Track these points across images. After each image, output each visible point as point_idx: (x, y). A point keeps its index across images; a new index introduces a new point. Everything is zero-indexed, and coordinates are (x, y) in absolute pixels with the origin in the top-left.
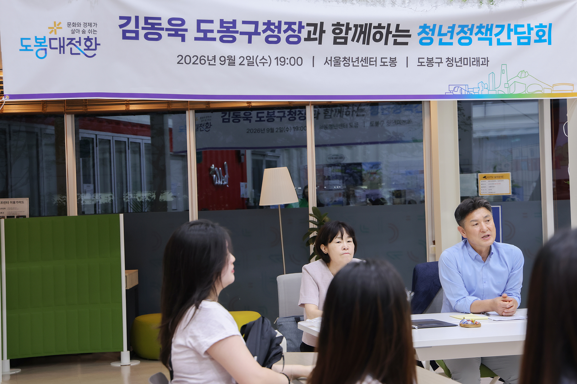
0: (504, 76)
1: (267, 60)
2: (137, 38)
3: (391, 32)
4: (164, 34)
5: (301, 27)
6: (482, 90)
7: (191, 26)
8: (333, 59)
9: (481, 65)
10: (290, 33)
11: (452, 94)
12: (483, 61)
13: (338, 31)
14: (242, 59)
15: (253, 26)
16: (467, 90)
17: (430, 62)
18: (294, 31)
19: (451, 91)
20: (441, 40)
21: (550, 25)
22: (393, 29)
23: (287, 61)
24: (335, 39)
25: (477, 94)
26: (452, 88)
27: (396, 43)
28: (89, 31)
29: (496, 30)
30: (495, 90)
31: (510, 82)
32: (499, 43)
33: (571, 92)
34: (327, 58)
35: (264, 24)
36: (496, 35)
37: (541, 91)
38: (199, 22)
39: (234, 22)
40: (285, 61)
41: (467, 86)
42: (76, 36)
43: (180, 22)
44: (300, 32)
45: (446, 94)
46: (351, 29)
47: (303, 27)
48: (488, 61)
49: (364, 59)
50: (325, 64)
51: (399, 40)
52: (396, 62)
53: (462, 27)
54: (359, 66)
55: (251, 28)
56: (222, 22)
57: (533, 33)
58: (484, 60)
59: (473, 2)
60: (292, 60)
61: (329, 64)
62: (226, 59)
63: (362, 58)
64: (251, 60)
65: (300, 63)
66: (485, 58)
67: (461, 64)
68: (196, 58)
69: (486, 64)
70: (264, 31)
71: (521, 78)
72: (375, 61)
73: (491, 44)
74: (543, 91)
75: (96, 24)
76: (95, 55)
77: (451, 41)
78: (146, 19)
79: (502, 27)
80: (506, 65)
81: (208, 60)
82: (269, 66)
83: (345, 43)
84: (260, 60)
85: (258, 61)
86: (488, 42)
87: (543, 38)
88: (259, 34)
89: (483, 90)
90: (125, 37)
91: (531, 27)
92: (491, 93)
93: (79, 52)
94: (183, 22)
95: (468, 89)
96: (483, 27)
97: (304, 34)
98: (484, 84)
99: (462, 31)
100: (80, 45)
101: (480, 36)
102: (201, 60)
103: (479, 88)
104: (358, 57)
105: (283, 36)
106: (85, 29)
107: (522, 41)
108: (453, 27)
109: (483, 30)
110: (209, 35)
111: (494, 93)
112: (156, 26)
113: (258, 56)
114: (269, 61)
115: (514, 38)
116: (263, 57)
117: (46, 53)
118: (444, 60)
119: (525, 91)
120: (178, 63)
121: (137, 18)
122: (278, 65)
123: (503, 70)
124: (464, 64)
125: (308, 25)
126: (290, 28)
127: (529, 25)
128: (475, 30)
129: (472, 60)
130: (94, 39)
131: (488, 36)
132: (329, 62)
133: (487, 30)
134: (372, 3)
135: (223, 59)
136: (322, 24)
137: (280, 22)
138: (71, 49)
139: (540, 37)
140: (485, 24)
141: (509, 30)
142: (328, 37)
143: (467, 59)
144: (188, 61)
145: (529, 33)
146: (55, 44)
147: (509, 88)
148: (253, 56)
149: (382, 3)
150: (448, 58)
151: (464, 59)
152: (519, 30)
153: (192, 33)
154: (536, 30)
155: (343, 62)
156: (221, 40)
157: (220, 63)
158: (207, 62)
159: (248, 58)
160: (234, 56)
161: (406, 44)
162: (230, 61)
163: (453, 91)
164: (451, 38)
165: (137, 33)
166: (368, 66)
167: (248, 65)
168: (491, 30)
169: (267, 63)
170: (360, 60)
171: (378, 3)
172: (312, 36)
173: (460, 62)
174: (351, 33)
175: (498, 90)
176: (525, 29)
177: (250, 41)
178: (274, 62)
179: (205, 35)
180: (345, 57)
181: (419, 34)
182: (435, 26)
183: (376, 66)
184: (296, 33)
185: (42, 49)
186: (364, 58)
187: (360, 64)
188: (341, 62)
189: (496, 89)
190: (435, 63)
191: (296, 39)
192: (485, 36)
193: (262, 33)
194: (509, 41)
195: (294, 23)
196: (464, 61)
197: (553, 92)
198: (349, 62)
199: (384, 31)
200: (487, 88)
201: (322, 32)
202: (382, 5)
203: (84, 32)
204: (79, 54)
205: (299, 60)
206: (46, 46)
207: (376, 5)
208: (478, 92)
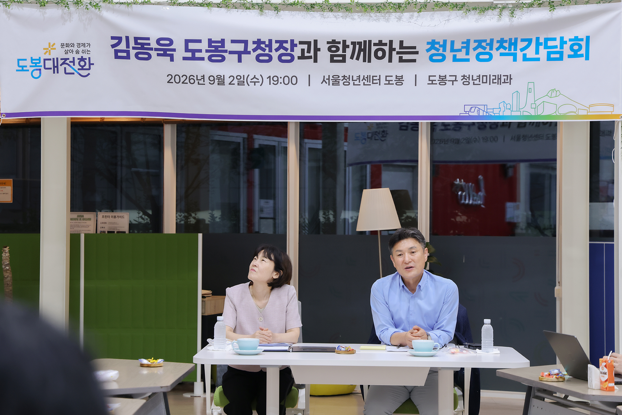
0: (531, 95)
1: (258, 79)
2: (128, 57)
3: (394, 49)
4: (153, 53)
5: (293, 45)
6: (503, 111)
7: (179, 45)
8: (331, 78)
9: (503, 83)
10: (282, 51)
11: (468, 115)
12: (505, 79)
13: (334, 49)
14: (232, 78)
15: (243, 45)
16: (486, 111)
17: (443, 80)
18: (286, 49)
19: (466, 112)
20: (454, 56)
21: (588, 38)
22: (396, 45)
23: (281, 80)
24: (332, 56)
25: (498, 115)
26: (468, 109)
27: (401, 60)
28: (83, 51)
29: (521, 45)
30: (519, 111)
31: (538, 103)
32: (525, 59)
33: (610, 113)
34: (324, 76)
35: (254, 43)
36: (522, 50)
37: (575, 112)
38: (187, 42)
39: (223, 41)
40: (278, 80)
41: (486, 106)
42: (70, 56)
43: (168, 42)
44: (292, 50)
45: (461, 115)
46: (348, 46)
47: (296, 45)
48: (511, 79)
49: (366, 78)
50: (322, 83)
51: (405, 57)
52: (403, 80)
53: (479, 42)
55: (240, 47)
56: (210, 41)
57: (567, 47)
59: (492, 14)
60: (286, 79)
61: (326, 83)
62: (215, 79)
63: (364, 76)
64: (242, 80)
65: (294, 82)
66: (507, 76)
67: (479, 82)
68: (185, 77)
69: (508, 82)
70: (254, 50)
71: (551, 97)
72: (378, 79)
73: (515, 60)
74: (577, 113)
75: (89, 45)
76: (89, 74)
77: (467, 57)
78: (136, 39)
79: (530, 41)
80: (534, 82)
81: (197, 80)
82: (261, 85)
83: (344, 61)
84: (251, 79)
85: (249, 80)
86: (512, 57)
87: (579, 53)
88: (249, 53)
89: (505, 111)
90: (117, 57)
91: (565, 40)
92: (514, 114)
93: (73, 71)
94: (171, 42)
95: (487, 109)
96: (506, 41)
97: (297, 52)
98: (507, 104)
99: (480, 46)
100: (74, 65)
101: (502, 50)
102: (190, 79)
103: (500, 108)
104: (359, 76)
105: (275, 55)
106: (79, 49)
107: (553, 56)
108: (468, 42)
109: (506, 45)
110: (197, 55)
111: (518, 114)
112: (145, 46)
113: (249, 75)
114: (260, 80)
115: (543, 52)
116: (255, 76)
117: (40, 73)
118: (459, 78)
119: (556, 112)
120: (168, 82)
121: (127, 38)
122: (270, 84)
123: (529, 88)
124: (483, 83)
125: (301, 43)
126: (281, 47)
127: (562, 38)
128: (496, 45)
129: (492, 78)
130: (88, 59)
131: (512, 51)
132: (327, 81)
133: (510, 44)
134: (375, 18)
135: (212, 78)
136: (316, 42)
137: (270, 41)
138: (65, 68)
139: (576, 51)
140: (507, 39)
141: (538, 44)
142: (324, 55)
143: (486, 76)
144: (177, 80)
145: (562, 47)
146: (49, 64)
147: (536, 109)
148: (244, 76)
149: (387, 18)
150: (464, 76)
151: (483, 76)
152: (550, 43)
153: (180, 52)
154: (570, 43)
155: (342, 80)
156: (210, 59)
157: (210, 83)
158: (196, 82)
159: (239, 77)
160: (224, 76)
162: (219, 80)
163: (469, 112)
164: (467, 53)
165: (128, 52)
166: (370, 85)
167: (238, 85)
168: (515, 44)
169: (259, 82)
170: (361, 78)
171: (382, 18)
173: (478, 80)
174: (349, 51)
175: (523, 111)
176: (557, 43)
177: (240, 60)
178: (266, 81)
179: (193, 55)
180: (344, 75)
181: (428, 50)
182: (445, 41)
183: (380, 85)
184: (289, 51)
185: (37, 70)
186: (366, 76)
188: (340, 81)
191: (288, 58)
192: (509, 51)
193: (252, 52)
194: (537, 56)
195: (286, 42)
196: (483, 79)
197: (589, 114)
198: (349, 80)
199: (387, 48)
200: (509, 109)
201: (317, 50)
202: (386, 20)
203: (77, 52)
204: (73, 74)
205: (294, 79)
206: (41, 66)
207: (379, 20)
208: (499, 113)
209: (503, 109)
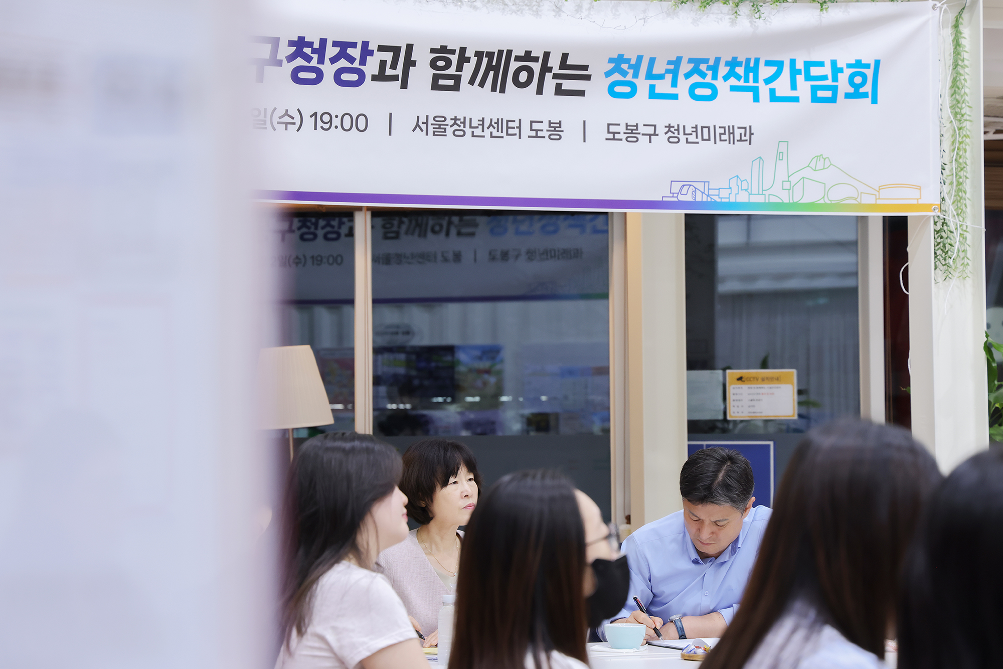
0: (782, 165)
1: (293, 118)
3: (550, 70)
5: (366, 52)
6: (736, 194)
8: (431, 121)
9: (738, 141)
11: (675, 199)
12: (741, 134)
13: (441, 63)
15: (268, 47)
16: (706, 192)
17: (632, 132)
18: (351, 60)
19: (673, 193)
20: (652, 88)
21: (877, 63)
22: (554, 62)
23: (336, 122)
24: (436, 78)
25: (727, 200)
26: (676, 187)
27: (559, 91)
29: (765, 72)
30: (762, 194)
31: (794, 179)
32: (774, 97)
33: (915, 202)
34: (418, 117)
35: (291, 43)
36: (768, 81)
37: (856, 199)
40: (331, 121)
41: (707, 184)
44: (363, 62)
45: (665, 199)
46: (468, 60)
47: (371, 53)
48: (751, 134)
49: (495, 123)
50: (414, 130)
51: (567, 85)
52: (562, 131)
53: (696, 62)
54: (484, 137)
55: (262, 51)
57: (843, 78)
58: (743, 131)
59: (719, 12)
60: (347, 119)
61: (422, 131)
63: (491, 120)
64: (262, 117)
65: (362, 126)
66: (745, 128)
67: (697, 138)
69: (746, 140)
70: (291, 58)
71: (815, 170)
72: (517, 127)
73: (756, 99)
74: (859, 200)
77: (673, 91)
79: (779, 65)
80: (788, 142)
82: (298, 130)
83: (456, 88)
84: (280, 118)
85: (276, 119)
86: (750, 95)
87: (862, 90)
88: (280, 63)
89: (738, 194)
91: (839, 66)
92: (755, 199)
95: (709, 189)
96: (739, 64)
97: (371, 67)
98: (742, 181)
99: (696, 70)
101: (733, 81)
103: (730, 188)
104: (483, 118)
105: (329, 69)
107: (821, 94)
108: (677, 62)
109: (740, 71)
111: (759, 199)
113: (275, 109)
114: (297, 120)
115: (804, 88)
116: (287, 111)
118: (661, 130)
119: (823, 197)
122: (316, 129)
123: (780, 153)
124: (703, 140)
125: (382, 48)
126: (343, 55)
127: (834, 63)
128: (723, 70)
129: (719, 131)
131: (751, 84)
132: (424, 127)
133: (748, 70)
134: (514, 8)
136: (410, 47)
137: (323, 42)
139: (857, 87)
140: (742, 58)
141: (794, 72)
142: (422, 74)
143: (709, 128)
145: (835, 79)
147: (791, 191)
148: (265, 110)
149: (534, 8)
150: (669, 127)
151: (702, 128)
152: (815, 71)
154: (848, 72)
155: (451, 126)
159: (255, 113)
161: (581, 93)
163: (678, 193)
164: (674, 84)
166: (502, 137)
167: (255, 127)
168: (755, 70)
169: (294, 124)
170: (487, 124)
171: (527, 8)
172: (389, 72)
173: (694, 134)
174: (468, 69)
175: (769, 195)
176: (827, 70)
177: (260, 79)
178: (309, 122)
180: (456, 117)
181: (608, 74)
182: (640, 58)
183: (520, 138)
184: (356, 65)
186: (495, 120)
187: (487, 133)
188: (448, 128)
189: (764, 192)
190: (643, 135)
191: (354, 77)
192: (745, 82)
193: (285, 61)
194: (793, 94)
195: (354, 45)
196: (702, 133)
197: (879, 202)
198: (464, 127)
199: (536, 67)
200: (746, 190)
201: (410, 63)
202: (535, 13)
205: (362, 119)
207: (522, 13)
208: (729, 198)
209: (735, 190)
